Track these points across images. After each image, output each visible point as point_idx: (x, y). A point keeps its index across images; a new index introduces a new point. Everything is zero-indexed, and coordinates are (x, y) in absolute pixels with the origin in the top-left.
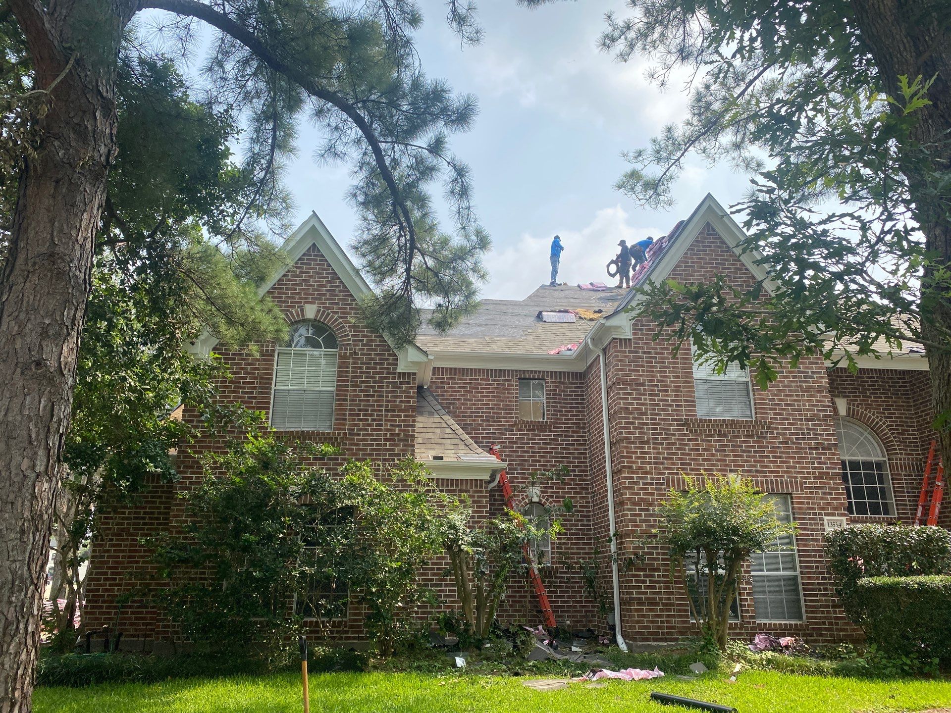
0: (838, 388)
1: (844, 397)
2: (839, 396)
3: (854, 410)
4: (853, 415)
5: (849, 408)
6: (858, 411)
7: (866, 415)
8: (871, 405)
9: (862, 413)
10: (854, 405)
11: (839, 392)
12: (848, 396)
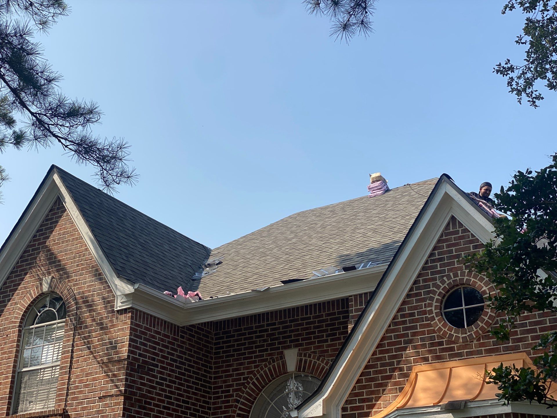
0: (290, 336)
1: (296, 346)
2: (289, 347)
3: (306, 361)
4: (304, 368)
5: (301, 360)
6: (311, 361)
7: (319, 365)
8: (327, 351)
9: (315, 362)
10: (305, 356)
11: (291, 341)
12: (301, 345)
